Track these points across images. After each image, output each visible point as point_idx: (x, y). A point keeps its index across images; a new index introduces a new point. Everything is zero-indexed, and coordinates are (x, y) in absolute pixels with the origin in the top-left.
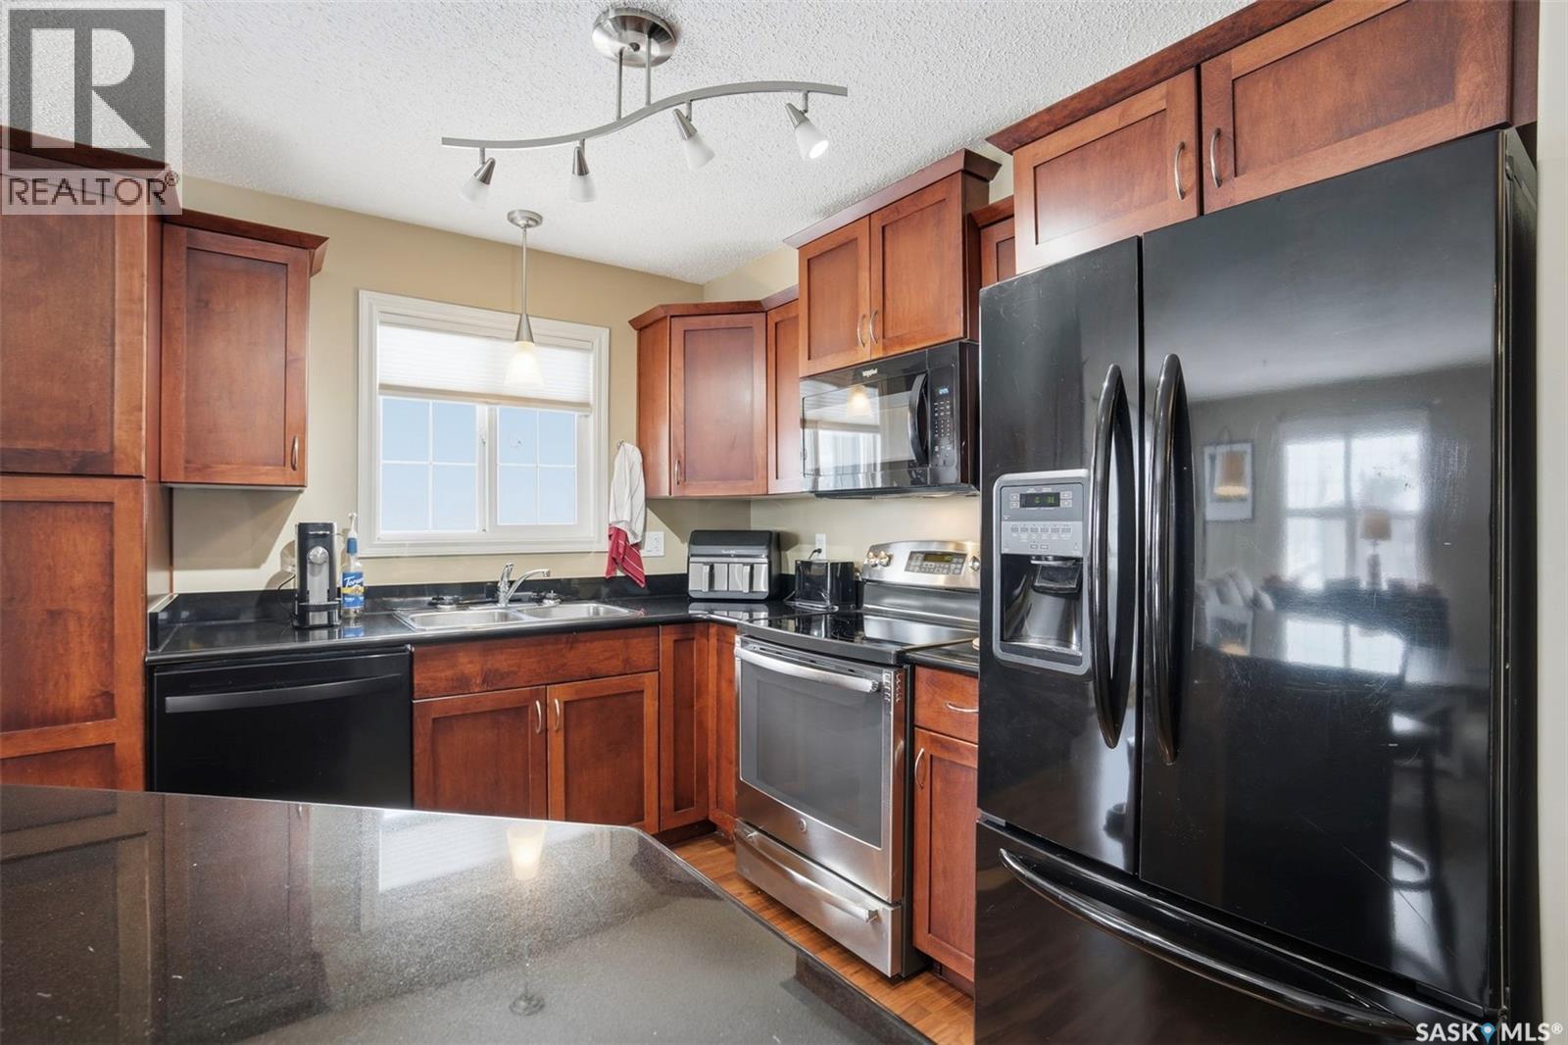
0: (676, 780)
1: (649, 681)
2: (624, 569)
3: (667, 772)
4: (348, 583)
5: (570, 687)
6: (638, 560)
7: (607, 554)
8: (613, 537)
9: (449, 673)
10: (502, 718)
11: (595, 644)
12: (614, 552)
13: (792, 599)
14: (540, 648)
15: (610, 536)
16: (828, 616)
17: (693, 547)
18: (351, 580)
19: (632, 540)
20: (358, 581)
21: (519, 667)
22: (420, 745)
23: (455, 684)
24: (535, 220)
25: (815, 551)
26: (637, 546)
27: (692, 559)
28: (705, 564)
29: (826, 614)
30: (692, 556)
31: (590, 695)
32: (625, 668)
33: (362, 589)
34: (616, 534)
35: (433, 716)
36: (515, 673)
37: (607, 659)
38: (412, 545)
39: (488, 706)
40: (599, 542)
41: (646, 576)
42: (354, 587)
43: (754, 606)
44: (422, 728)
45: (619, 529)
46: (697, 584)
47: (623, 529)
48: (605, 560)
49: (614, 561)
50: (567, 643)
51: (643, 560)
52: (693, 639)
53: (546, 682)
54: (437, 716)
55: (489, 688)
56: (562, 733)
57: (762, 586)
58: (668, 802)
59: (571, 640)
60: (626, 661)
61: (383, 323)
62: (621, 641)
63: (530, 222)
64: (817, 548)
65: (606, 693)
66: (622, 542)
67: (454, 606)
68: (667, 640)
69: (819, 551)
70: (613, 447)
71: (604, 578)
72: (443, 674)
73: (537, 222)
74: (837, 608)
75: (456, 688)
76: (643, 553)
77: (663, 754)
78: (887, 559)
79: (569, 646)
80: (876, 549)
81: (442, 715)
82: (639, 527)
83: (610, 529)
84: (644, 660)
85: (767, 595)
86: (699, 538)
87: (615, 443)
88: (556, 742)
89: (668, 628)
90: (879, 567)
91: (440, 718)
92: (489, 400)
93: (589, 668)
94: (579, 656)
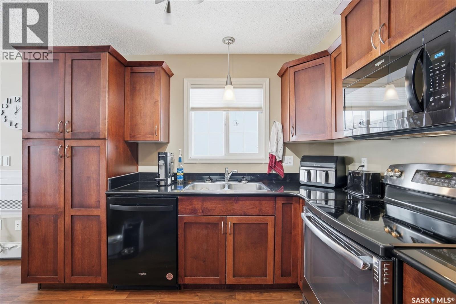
0: (282, 263)
1: (270, 219)
2: (275, 170)
3: (278, 259)
4: (178, 172)
5: (235, 218)
6: (282, 168)
7: (268, 164)
8: (270, 158)
9: (190, 207)
10: (209, 226)
11: (247, 202)
12: (271, 164)
13: (346, 189)
14: (224, 201)
15: (270, 157)
16: (363, 201)
17: (303, 163)
18: (179, 171)
19: (278, 159)
20: (181, 171)
21: (216, 208)
22: (180, 232)
23: (192, 211)
24: (231, 40)
25: (361, 166)
26: (281, 161)
27: (301, 168)
28: (306, 170)
29: (362, 200)
30: (302, 166)
31: (244, 222)
32: (259, 213)
33: (183, 174)
34: (272, 157)
35: (185, 222)
36: (214, 210)
37: (252, 208)
38: (200, 160)
39: (204, 221)
40: (266, 160)
41: (284, 174)
42: (180, 173)
43: (328, 190)
44: (181, 225)
45: (273, 155)
46: (303, 178)
47: (274, 155)
48: (267, 167)
49: (270, 167)
50: (235, 200)
51: (283, 167)
52: (292, 203)
53: (226, 215)
54: (186, 222)
55: (204, 215)
56: (232, 236)
57: (332, 181)
58: (278, 272)
59: (236, 199)
60: (260, 210)
61: (192, 88)
62: (258, 202)
63: (230, 41)
64: (362, 164)
65: (251, 222)
66: (274, 160)
67: (210, 181)
68: (279, 203)
69: (363, 166)
70: (271, 122)
71: (267, 173)
72: (188, 207)
73: (233, 41)
74: (368, 196)
75: (192, 213)
76: (284, 164)
77: (276, 251)
78: (400, 173)
79: (235, 201)
80: (393, 167)
81: (187, 222)
82: (280, 154)
83: (270, 155)
84: (268, 210)
85: (334, 185)
86: (305, 159)
87: (272, 121)
88: (230, 238)
89: (281, 198)
90: (395, 178)
91: (187, 223)
92: (225, 110)
93: (244, 211)
94: (238, 206)
